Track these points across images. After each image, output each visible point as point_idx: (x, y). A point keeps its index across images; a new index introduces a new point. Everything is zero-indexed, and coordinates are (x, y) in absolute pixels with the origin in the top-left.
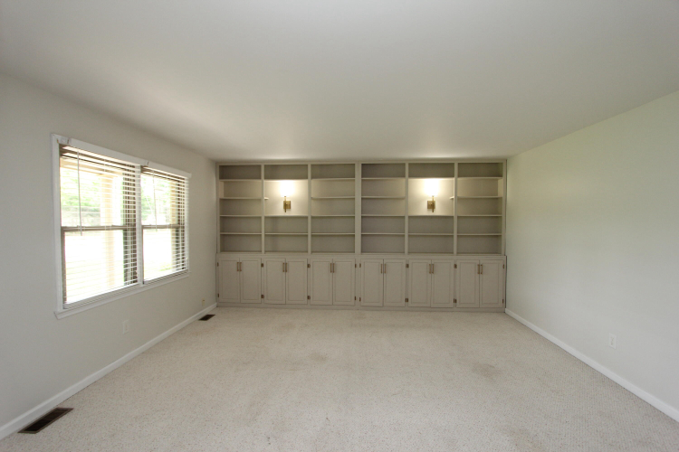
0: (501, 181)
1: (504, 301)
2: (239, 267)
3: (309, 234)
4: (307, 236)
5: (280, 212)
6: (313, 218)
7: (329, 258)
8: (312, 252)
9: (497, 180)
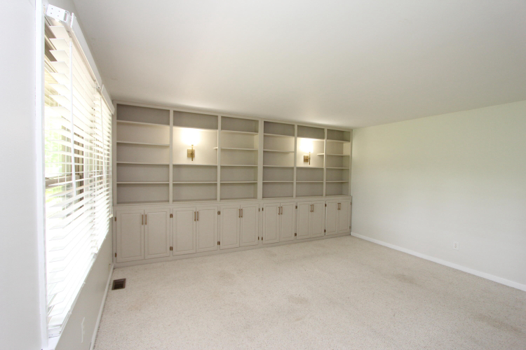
0: (346, 145)
1: (350, 227)
2: (144, 220)
3: (219, 183)
4: (216, 184)
5: (184, 160)
6: (222, 167)
7: (236, 205)
8: (221, 199)
9: (343, 143)
